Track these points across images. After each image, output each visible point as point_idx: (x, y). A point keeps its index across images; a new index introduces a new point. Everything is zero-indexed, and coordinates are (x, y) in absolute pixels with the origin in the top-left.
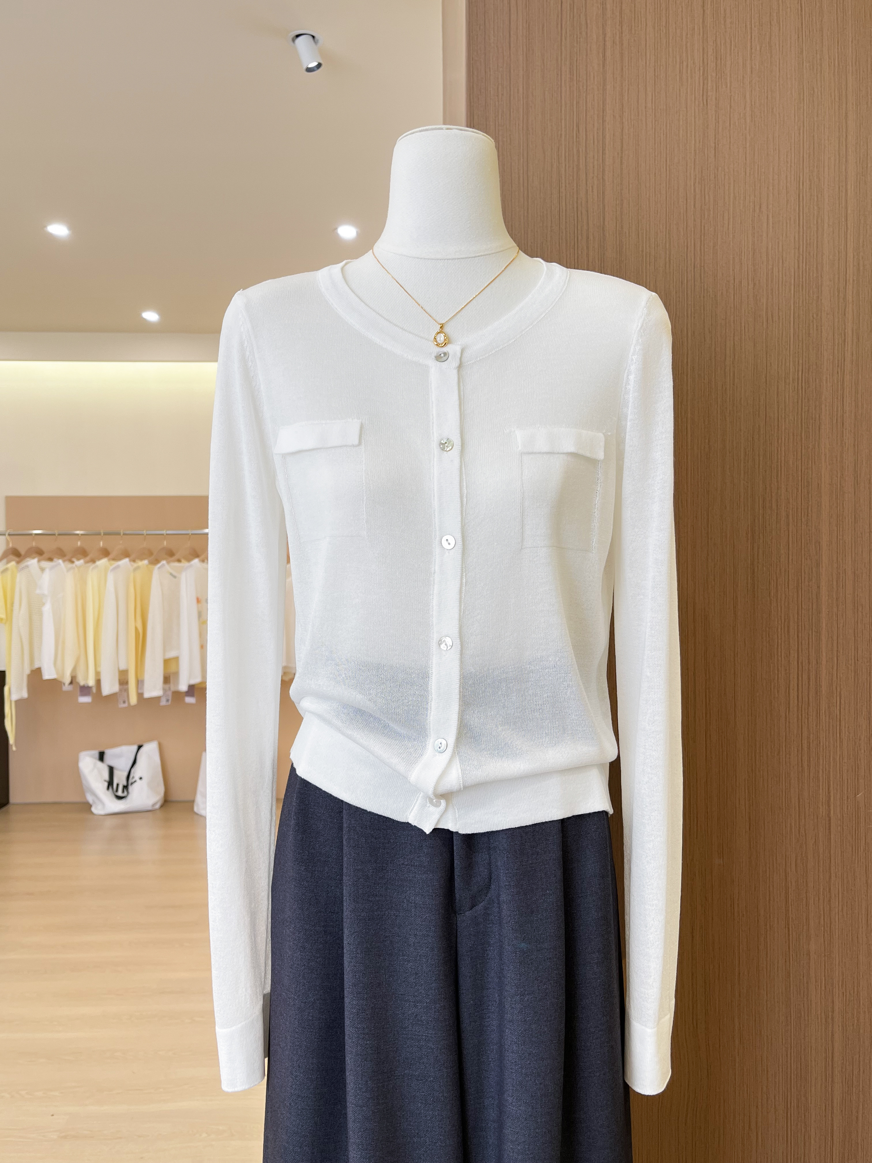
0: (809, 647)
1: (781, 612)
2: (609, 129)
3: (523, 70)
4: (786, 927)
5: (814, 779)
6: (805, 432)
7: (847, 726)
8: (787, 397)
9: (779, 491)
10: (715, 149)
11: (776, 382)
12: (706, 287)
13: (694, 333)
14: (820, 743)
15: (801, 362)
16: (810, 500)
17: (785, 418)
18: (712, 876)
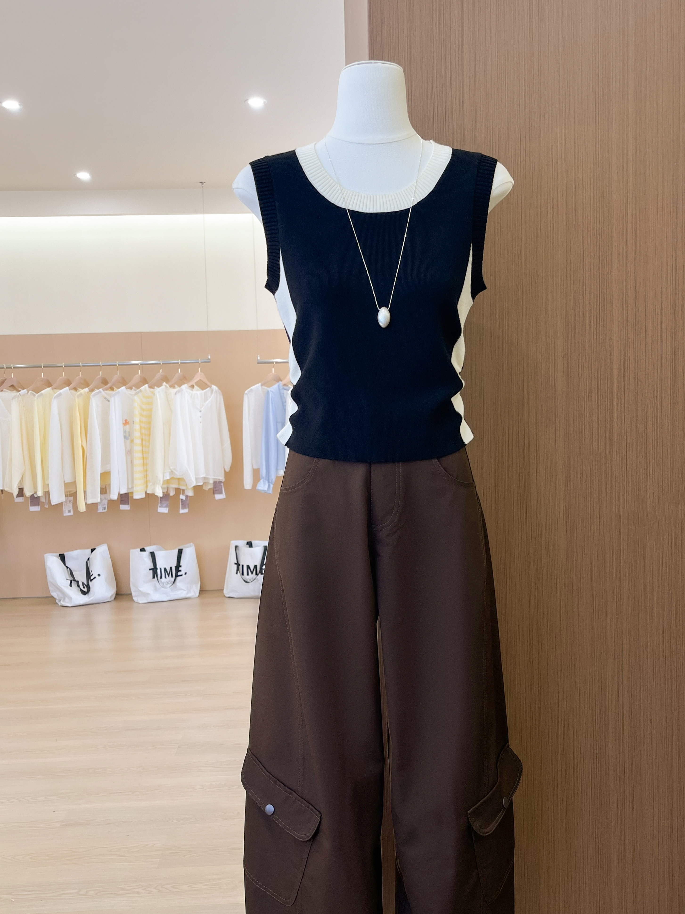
0: (605, 410)
1: (587, 387)
2: (466, 57)
3: (407, 17)
4: (591, 597)
5: (610, 498)
6: (601, 264)
7: (631, 462)
8: (589, 240)
9: (585, 305)
10: (538, 70)
11: (582, 230)
12: (533, 166)
13: (526, 198)
14: (613, 474)
15: (598, 216)
16: (605, 310)
17: (588, 255)
18: (542, 564)
